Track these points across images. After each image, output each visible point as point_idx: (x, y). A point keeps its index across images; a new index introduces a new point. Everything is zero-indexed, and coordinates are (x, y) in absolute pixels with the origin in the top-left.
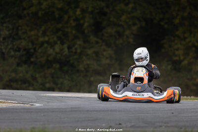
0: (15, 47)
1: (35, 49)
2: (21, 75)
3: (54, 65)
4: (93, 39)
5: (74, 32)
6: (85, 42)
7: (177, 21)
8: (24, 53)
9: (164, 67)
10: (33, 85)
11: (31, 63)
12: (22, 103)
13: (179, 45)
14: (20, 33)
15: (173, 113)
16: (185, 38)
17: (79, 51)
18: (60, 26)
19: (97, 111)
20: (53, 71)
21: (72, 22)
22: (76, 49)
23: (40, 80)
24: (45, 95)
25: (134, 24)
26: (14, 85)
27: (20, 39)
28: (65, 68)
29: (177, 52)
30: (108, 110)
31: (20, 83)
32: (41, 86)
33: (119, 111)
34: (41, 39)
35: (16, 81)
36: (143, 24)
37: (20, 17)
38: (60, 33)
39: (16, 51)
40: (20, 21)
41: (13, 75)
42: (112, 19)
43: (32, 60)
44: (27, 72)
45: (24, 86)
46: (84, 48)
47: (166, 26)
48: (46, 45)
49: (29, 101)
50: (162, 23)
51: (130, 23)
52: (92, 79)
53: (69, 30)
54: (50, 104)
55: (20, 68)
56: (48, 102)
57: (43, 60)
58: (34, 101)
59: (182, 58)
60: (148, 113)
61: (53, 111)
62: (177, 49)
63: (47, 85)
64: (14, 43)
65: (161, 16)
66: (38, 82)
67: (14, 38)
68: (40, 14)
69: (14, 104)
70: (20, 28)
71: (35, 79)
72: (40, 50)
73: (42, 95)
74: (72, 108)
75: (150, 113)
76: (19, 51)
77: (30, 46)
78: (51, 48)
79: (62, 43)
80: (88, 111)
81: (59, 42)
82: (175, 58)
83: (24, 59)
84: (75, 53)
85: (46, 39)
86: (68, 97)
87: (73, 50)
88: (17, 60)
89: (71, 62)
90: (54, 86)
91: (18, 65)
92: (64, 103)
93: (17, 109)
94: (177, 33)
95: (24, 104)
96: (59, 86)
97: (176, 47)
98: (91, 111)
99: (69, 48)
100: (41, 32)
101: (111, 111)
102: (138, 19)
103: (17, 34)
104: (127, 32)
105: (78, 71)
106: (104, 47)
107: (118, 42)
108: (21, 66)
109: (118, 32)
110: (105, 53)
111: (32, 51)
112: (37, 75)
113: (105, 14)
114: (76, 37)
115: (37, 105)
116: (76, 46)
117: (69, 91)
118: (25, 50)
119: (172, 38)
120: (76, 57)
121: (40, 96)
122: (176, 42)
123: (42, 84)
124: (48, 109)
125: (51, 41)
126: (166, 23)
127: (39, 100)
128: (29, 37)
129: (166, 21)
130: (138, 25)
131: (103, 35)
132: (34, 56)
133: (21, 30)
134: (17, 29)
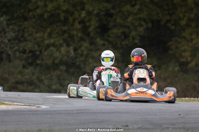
0: (21, 49)
2: (27, 77)
3: (61, 67)
4: (99, 41)
5: (80, 35)
6: (91, 44)
7: (183, 22)
8: (30, 54)
9: (170, 69)
10: (39, 87)
11: (37, 65)
12: (28, 106)
13: (186, 47)
14: (26, 35)
15: (180, 115)
16: (192, 40)
17: (85, 53)
18: (65, 28)
19: (103, 113)
20: (59, 73)
21: (77, 24)
22: (82, 51)
23: (46, 82)
24: (51, 97)
25: (141, 26)
26: (20, 87)
27: (26, 40)
28: (71, 70)
29: (183, 54)
30: (115, 112)
31: (26, 85)
32: (47, 88)
33: (126, 113)
34: (47, 42)
35: (22, 83)
36: (150, 25)
37: (26, 19)
38: (66, 35)
39: (20, 52)
40: (26, 23)
41: (19, 77)
42: (118, 21)
43: (38, 62)
44: (33, 74)
45: (30, 88)
46: (91, 50)
47: (173, 27)
48: (52, 48)
49: (37, 103)
50: (169, 25)
51: (137, 24)
53: (75, 33)
54: (57, 106)
55: (26, 71)
56: (55, 104)
57: (49, 62)
58: (40, 103)
59: (189, 59)
60: (154, 115)
61: (60, 113)
62: (184, 51)
63: (54, 87)
64: (20, 45)
65: (168, 18)
66: (44, 84)
67: (19, 40)
68: (46, 16)
69: (20, 107)
70: (26, 30)
71: (41, 81)
72: (46, 53)
73: (49, 97)
74: (78, 110)
75: (157, 115)
76: (24, 52)
77: (36, 47)
78: (57, 50)
79: (68, 45)
80: (94, 113)
81: (65, 45)
82: (182, 60)
83: (30, 61)
84: (82, 55)
85: (52, 41)
87: (79, 52)
88: (23, 62)
89: (77, 64)
90: (60, 88)
91: (24, 67)
92: (70, 105)
93: (23, 111)
94: (184, 34)
95: (30, 106)
97: (183, 48)
98: (97, 113)
99: (75, 50)
100: (47, 34)
101: (118, 112)
102: (144, 20)
103: (23, 36)
104: (133, 33)
107: (124, 43)
108: (27, 68)
109: (124, 33)
111: (38, 53)
112: (43, 78)
113: (111, 15)
114: (82, 39)
115: (44, 107)
116: (83, 48)
118: (31, 52)
119: (179, 40)
120: (82, 59)
121: (46, 98)
122: (183, 43)
123: (48, 86)
124: (54, 111)
125: (57, 43)
126: (172, 25)
127: (45, 102)
128: (35, 39)
129: (173, 22)
130: (145, 26)
131: (109, 36)
132: (40, 58)
133: (27, 32)
134: (23, 31)
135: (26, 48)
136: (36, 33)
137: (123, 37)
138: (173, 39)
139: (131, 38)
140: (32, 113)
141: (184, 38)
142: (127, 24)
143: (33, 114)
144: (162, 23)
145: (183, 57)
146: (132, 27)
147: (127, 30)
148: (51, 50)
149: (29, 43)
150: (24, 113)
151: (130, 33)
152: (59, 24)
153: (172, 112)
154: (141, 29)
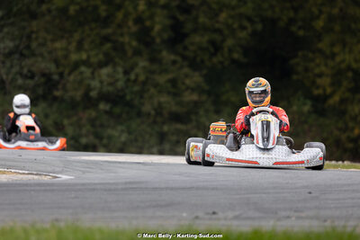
0: (25, 71)
1: (61, 75)
4: (167, 56)
5: (134, 43)
6: (153, 60)
7: (320, 24)
8: (43, 80)
9: (295, 108)
11: (55, 99)
12: (36, 175)
13: (323, 68)
14: (34, 45)
15: (310, 193)
16: (333, 56)
17: (142, 78)
19: (172, 189)
20: (93, 114)
21: (130, 23)
22: (137, 76)
23: (70, 130)
24: (78, 158)
25: (243, 28)
27: (34, 55)
28: (117, 110)
29: (319, 81)
32: (72, 142)
33: (213, 189)
34: (74, 57)
36: (259, 27)
37: (34, 16)
38: (108, 45)
39: (25, 77)
40: (34, 23)
42: (201, 19)
43: (57, 93)
44: (46, 116)
46: (152, 72)
47: (301, 33)
48: (83, 69)
49: (49, 169)
50: (294, 29)
51: (235, 26)
52: (166, 128)
53: (126, 39)
54: (88, 175)
56: (84, 172)
57: (78, 95)
58: (57, 169)
59: (329, 90)
60: (265, 193)
61: (94, 190)
62: (320, 75)
63: (84, 141)
64: (23, 63)
65: (291, 14)
66: (65, 135)
67: (22, 55)
68: (72, 10)
69: (22, 176)
70: (34, 36)
72: (72, 78)
73: (73, 158)
74: (126, 183)
75: (269, 193)
76: (32, 77)
77: (52, 67)
80: (155, 189)
82: (316, 92)
83: (40, 91)
84: (135, 81)
85: (84, 56)
86: (120, 163)
87: (133, 77)
89: (128, 98)
90: (96, 142)
92: (113, 174)
93: (26, 185)
94: (320, 45)
95: (40, 175)
96: (105, 141)
97: (317, 71)
98: (162, 189)
99: (126, 73)
100: (74, 44)
101: (198, 188)
102: (249, 19)
103: (28, 47)
104: (230, 42)
105: (139, 114)
106: (186, 70)
107: (215, 60)
109: (212, 43)
110: (188, 82)
111: (56, 77)
112: (66, 122)
113: (188, 10)
114: (137, 53)
115: (64, 177)
116: (137, 70)
117: (122, 150)
118: (44, 75)
119: (310, 55)
120: (136, 88)
121: (69, 161)
122: (318, 61)
124: (83, 184)
125: (94, 60)
126: (300, 28)
127: (67, 167)
128: (50, 52)
129: (300, 23)
130: (250, 30)
131: (185, 48)
132: (60, 86)
133: (36, 39)
134: (29, 37)
135: (34, 69)
136: (53, 41)
137: (212, 50)
138: (300, 54)
139: (226, 50)
140: (43, 188)
141: (320, 51)
142: (217, 26)
143: (45, 190)
144: (282, 24)
145: (318, 88)
146: (226, 32)
147: (217, 37)
148: (81, 73)
149: (40, 59)
150: (28, 188)
151: (223, 41)
152: (93, 25)
153: (296, 188)
154: (243, 34)
